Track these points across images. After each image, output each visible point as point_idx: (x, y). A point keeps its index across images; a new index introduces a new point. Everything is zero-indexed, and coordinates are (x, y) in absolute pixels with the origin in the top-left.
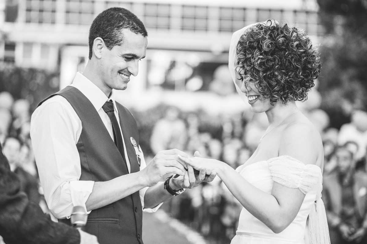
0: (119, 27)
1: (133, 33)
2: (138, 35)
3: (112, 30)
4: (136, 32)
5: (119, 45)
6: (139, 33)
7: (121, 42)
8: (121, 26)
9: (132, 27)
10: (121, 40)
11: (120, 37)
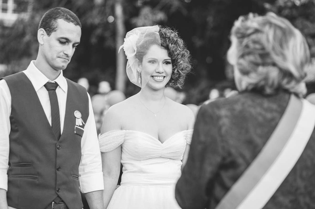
0: (55, 19)
1: (66, 22)
2: (70, 23)
3: (50, 21)
4: (68, 21)
5: (55, 31)
6: (71, 22)
7: (56, 29)
8: (57, 17)
9: (66, 18)
10: (56, 27)
11: (56, 25)
